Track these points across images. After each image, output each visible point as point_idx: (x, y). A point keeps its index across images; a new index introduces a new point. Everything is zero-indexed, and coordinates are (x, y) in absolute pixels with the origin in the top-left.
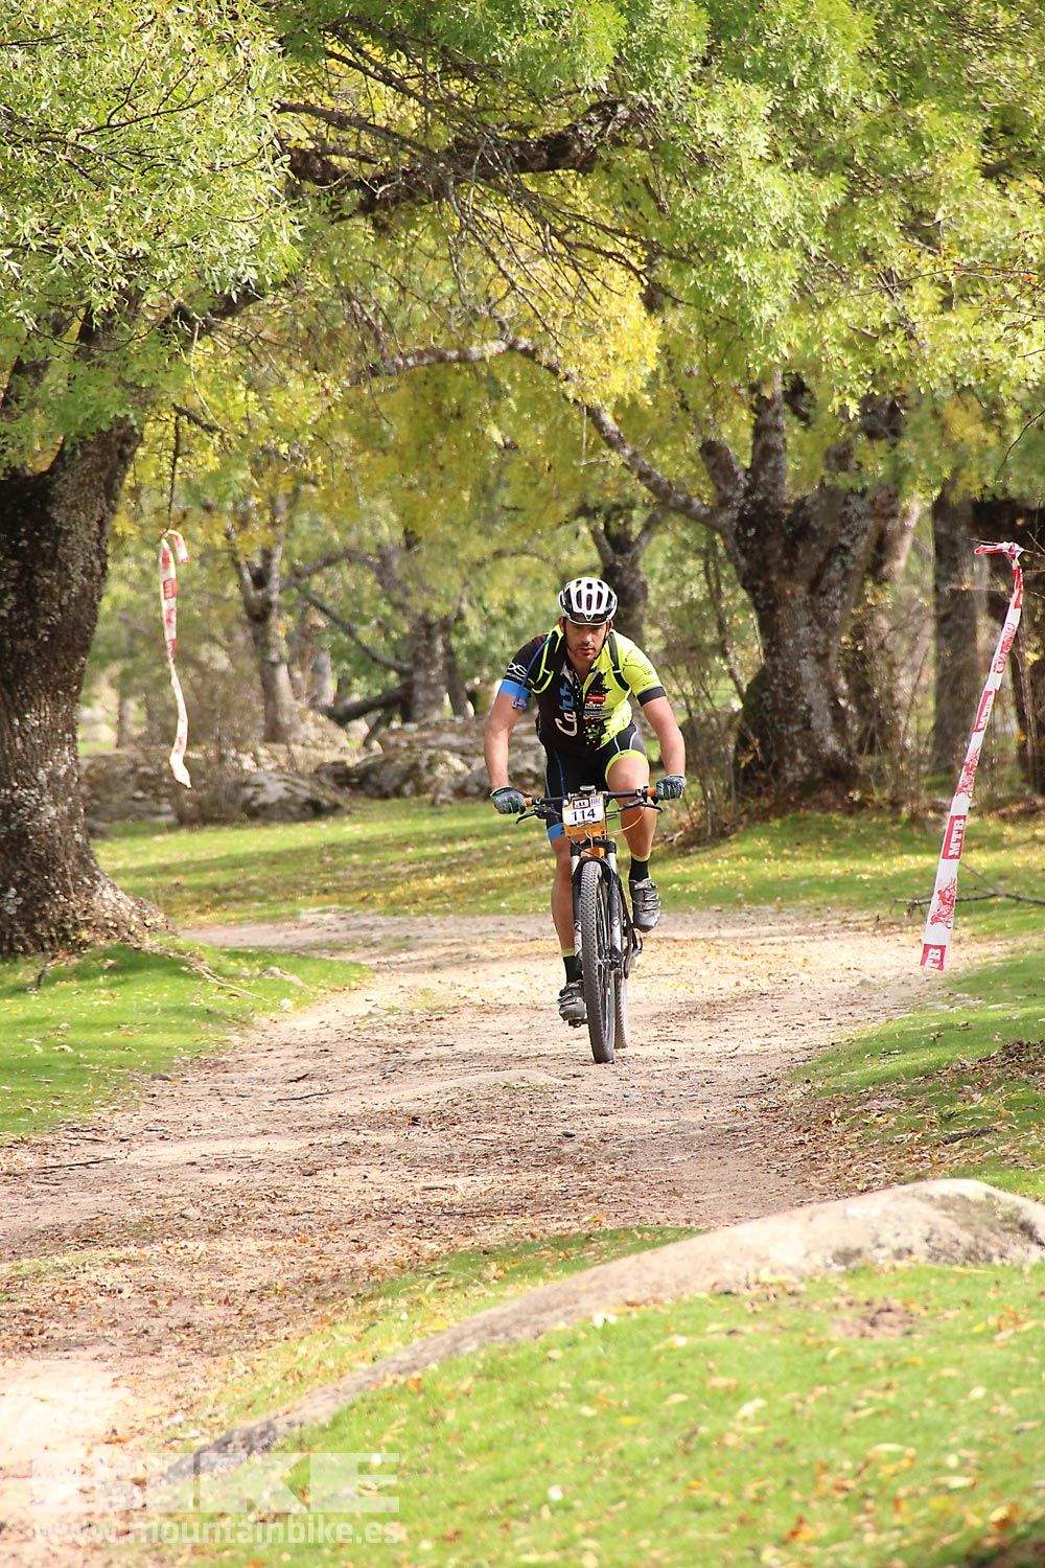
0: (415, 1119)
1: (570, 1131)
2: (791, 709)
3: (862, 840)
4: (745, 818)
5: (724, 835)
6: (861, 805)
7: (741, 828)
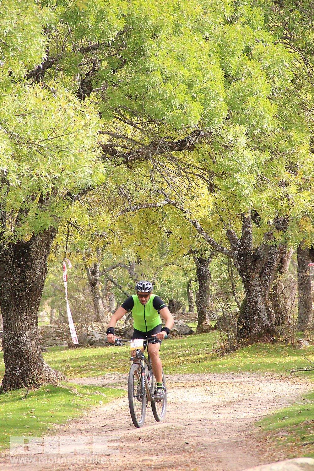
0: (140, 438)
1: (187, 442)
2: (254, 312)
3: (276, 351)
4: (241, 345)
5: (234, 350)
6: (276, 341)
7: (239, 348)
